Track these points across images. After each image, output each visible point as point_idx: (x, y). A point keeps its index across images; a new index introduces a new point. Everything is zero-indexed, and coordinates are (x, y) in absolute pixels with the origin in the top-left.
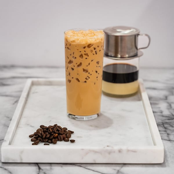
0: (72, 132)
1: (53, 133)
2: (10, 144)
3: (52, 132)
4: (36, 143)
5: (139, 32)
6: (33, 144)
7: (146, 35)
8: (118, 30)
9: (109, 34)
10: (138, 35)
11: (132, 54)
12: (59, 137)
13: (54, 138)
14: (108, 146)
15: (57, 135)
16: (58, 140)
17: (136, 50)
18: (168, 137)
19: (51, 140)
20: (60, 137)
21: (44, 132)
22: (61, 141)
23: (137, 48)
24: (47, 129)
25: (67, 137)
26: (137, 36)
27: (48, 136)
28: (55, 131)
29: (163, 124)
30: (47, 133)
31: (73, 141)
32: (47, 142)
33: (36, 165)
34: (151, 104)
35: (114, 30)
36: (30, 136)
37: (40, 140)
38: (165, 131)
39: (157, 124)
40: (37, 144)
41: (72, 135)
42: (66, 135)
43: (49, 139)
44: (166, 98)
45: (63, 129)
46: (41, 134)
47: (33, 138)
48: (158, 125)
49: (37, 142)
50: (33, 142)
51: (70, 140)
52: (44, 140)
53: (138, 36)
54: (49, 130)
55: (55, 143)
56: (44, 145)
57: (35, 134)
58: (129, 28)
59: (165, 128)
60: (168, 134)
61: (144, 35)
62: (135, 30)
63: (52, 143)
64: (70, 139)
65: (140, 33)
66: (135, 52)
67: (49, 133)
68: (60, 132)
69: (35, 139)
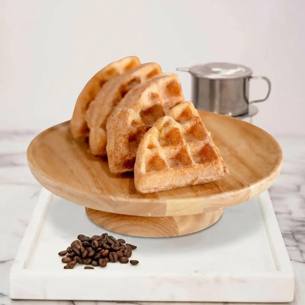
0: (134, 248)
1: (99, 249)
2: (25, 267)
3: (99, 247)
4: (70, 266)
5: (251, 73)
6: (65, 268)
7: (265, 78)
8: (215, 69)
9: (199, 76)
10: (250, 77)
11: (238, 112)
12: (110, 255)
13: (102, 257)
14: (196, 272)
15: (107, 251)
16: (110, 261)
17: (246, 104)
18: (302, 256)
19: (97, 260)
20: (113, 256)
21: (85, 246)
22: (114, 261)
23: (247, 101)
24: (90, 241)
25: (124, 256)
26: (247, 80)
27: (92, 253)
28: (105, 245)
29: (293, 234)
30: (90, 248)
31: (135, 263)
32: (90, 263)
33: (71, 302)
34: (272, 199)
35: (208, 68)
36: (61, 254)
37: (78, 261)
38: (297, 246)
39: (282, 234)
40: (72, 268)
41: (134, 252)
42: (123, 252)
43: (93, 258)
44: (298, 188)
45: (118, 243)
46: (80, 250)
47: (65, 256)
48: (285, 235)
49: (72, 264)
50: (66, 265)
51: (131, 262)
52: (85, 261)
53: (249, 80)
54: (94, 244)
55: (103, 266)
56: (85, 268)
57: (70, 250)
58: (234, 66)
59: (297, 241)
60: (301, 252)
61: (260, 78)
62: (244, 70)
63: (98, 265)
64: (130, 259)
65: (253, 75)
66: (245, 109)
67: (93, 249)
68: (112, 246)
69: (69, 259)
